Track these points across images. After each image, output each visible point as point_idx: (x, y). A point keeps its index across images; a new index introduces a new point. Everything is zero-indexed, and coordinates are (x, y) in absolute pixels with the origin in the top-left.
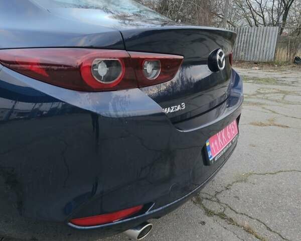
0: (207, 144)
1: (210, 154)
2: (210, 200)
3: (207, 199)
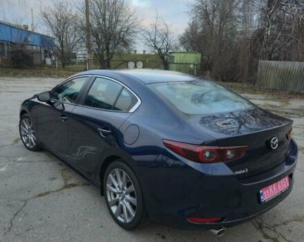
0: (261, 192)
1: (262, 198)
2: (269, 229)
3: (267, 228)
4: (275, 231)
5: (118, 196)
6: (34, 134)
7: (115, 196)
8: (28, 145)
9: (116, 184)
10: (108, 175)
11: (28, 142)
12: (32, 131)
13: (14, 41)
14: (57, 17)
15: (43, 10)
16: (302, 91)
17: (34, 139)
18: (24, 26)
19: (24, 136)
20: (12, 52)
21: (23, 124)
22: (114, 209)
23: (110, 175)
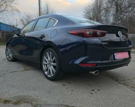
0: (115, 54)
1: (116, 57)
4: (124, 82)
5: (48, 65)
6: (12, 53)
7: (47, 66)
8: (9, 59)
9: (47, 60)
10: (43, 57)
11: (9, 58)
12: (11, 52)
13: (8, 31)
14: (27, 21)
15: (21, 18)
16: (134, 46)
17: (12, 56)
18: (13, 25)
19: (8, 55)
20: (7, 35)
21: (7, 50)
22: (46, 73)
23: (44, 56)
